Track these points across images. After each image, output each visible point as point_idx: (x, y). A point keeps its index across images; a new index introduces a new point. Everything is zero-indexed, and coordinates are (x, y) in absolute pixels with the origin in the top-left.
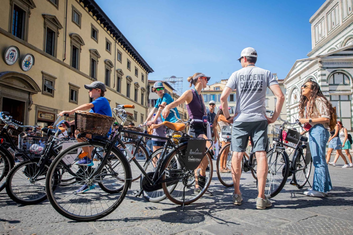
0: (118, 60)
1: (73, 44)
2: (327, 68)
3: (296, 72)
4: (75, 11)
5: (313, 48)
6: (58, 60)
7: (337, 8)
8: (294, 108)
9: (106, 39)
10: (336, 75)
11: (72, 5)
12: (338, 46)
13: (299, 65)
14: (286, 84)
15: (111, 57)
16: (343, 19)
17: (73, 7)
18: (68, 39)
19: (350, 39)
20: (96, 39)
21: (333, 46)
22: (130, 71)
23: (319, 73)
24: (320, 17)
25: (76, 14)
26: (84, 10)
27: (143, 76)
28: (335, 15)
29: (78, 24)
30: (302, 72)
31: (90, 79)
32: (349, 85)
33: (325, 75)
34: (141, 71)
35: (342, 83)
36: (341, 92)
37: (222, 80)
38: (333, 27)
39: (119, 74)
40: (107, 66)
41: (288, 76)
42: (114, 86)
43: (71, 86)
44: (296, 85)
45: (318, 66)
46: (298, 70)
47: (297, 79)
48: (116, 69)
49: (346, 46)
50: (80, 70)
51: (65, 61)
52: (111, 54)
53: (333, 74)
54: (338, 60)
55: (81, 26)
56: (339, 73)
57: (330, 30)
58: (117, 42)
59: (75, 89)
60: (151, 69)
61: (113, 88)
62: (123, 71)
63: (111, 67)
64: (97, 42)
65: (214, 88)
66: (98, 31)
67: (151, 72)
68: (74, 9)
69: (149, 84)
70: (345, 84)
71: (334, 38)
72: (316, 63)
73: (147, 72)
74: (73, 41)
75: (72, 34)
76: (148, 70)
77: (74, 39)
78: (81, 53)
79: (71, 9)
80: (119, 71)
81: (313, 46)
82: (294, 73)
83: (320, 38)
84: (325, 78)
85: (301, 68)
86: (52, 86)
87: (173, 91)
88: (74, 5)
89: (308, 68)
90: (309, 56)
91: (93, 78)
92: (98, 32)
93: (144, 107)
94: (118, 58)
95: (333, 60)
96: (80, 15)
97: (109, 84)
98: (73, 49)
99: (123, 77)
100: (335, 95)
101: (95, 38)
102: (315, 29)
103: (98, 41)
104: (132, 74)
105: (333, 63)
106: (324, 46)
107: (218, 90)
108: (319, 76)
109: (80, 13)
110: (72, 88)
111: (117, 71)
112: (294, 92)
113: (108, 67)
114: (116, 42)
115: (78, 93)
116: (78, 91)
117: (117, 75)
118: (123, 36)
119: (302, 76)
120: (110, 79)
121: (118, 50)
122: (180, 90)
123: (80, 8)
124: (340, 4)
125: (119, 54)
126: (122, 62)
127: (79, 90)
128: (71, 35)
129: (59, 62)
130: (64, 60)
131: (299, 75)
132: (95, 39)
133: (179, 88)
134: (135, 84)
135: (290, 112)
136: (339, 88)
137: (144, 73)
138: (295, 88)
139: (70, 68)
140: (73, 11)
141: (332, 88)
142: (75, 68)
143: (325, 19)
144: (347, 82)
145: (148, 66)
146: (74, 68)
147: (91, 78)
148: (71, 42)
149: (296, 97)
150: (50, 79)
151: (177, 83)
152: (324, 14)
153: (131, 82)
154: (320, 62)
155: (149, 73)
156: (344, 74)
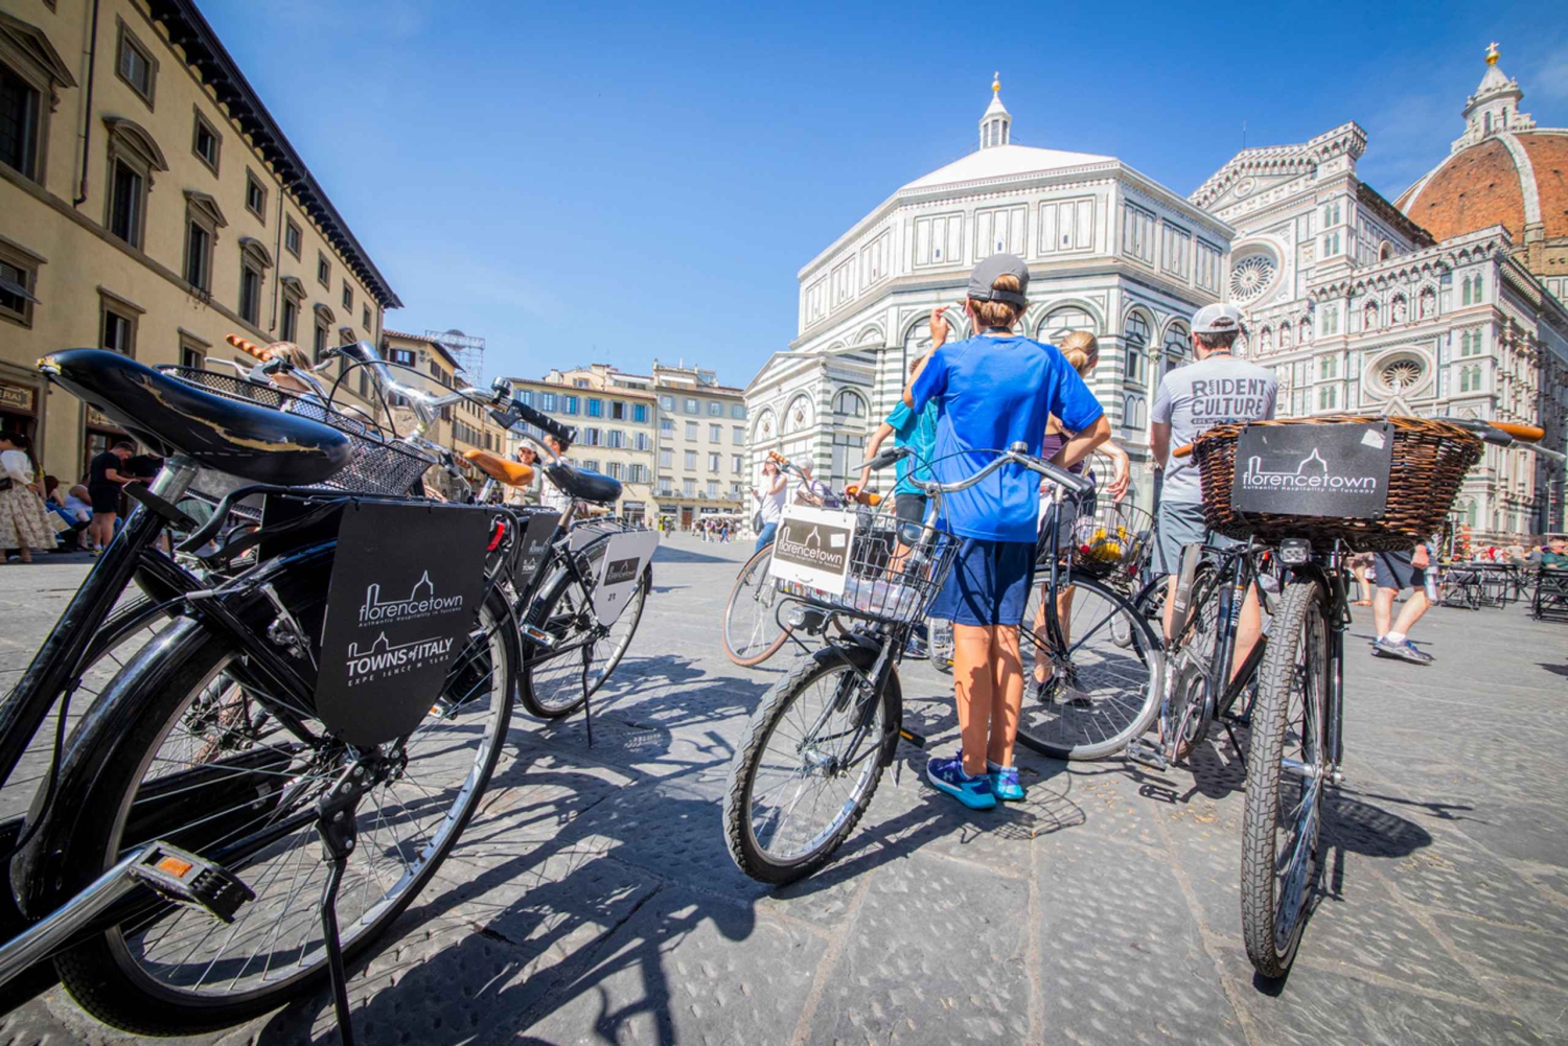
0: (287, 248)
1: (117, 155)
2: (834, 379)
3: (772, 377)
4: (127, 41)
5: (800, 334)
6: (52, 195)
7: (851, 264)
8: (761, 450)
9: (250, 172)
10: (846, 395)
11: (118, 16)
12: (849, 340)
13: (780, 363)
14: (749, 397)
15: (267, 235)
16: (861, 289)
17: (122, 26)
18: (99, 136)
19: (870, 331)
20: (212, 160)
21: (840, 338)
22: (328, 289)
23: (820, 387)
24: (819, 274)
25: (133, 53)
26: (168, 52)
27: (367, 314)
28: (847, 276)
29: (140, 91)
30: (785, 379)
31: (184, 289)
32: (864, 417)
33: (828, 392)
34: (362, 296)
35: (853, 413)
36: (851, 430)
37: (594, 365)
38: (842, 299)
39: (288, 293)
40: (248, 258)
41: (755, 383)
42: (274, 325)
43: (105, 299)
44: (770, 403)
45: (817, 372)
46: (778, 374)
47: (774, 392)
48: (282, 274)
49: (863, 344)
50: (147, 253)
51: (79, 208)
52: (263, 222)
53: (843, 391)
54: (852, 367)
55: (152, 102)
56: (850, 392)
57: (835, 304)
58: (289, 191)
59: (126, 313)
60: (395, 296)
61: (267, 332)
62: (306, 286)
63: (263, 266)
64: (216, 174)
65: (575, 380)
66: (220, 137)
67: (393, 306)
68: (125, 33)
69: (387, 339)
70: (857, 416)
71: (843, 322)
72: (815, 365)
73: (381, 302)
74: (118, 145)
75: (119, 119)
76: (385, 297)
77: (121, 139)
78: (150, 195)
79: (114, 29)
80: (289, 282)
81: (801, 331)
82: (768, 378)
83: (816, 317)
84: (829, 398)
85: (784, 370)
86: (23, 286)
87: (457, 371)
88: (126, 20)
89: (799, 373)
90: (793, 348)
91: (197, 286)
92: (220, 143)
93: (369, 403)
94: (287, 242)
95: (843, 366)
96: (151, 62)
97: (254, 315)
98: (119, 174)
99: (302, 302)
100: (842, 433)
101: (205, 155)
102: (807, 295)
103: (217, 170)
104: (334, 300)
105: (843, 372)
106: (823, 333)
107: (584, 387)
108: (819, 392)
109: (150, 54)
110: (111, 306)
111: (284, 281)
112: (764, 416)
113: (252, 261)
114: (283, 190)
115: (136, 328)
116: (137, 320)
117: (284, 294)
118: (310, 178)
119: (786, 387)
120: (257, 301)
121: (289, 218)
122: (476, 372)
123: (151, 38)
124: (857, 256)
125: (291, 230)
126: (303, 257)
127: (142, 318)
128: (110, 123)
129: (54, 203)
130: (76, 202)
131: (778, 383)
132: (207, 160)
133: (473, 365)
134: (341, 332)
135: (751, 457)
136: (849, 421)
137: (372, 306)
138: (767, 410)
139: (102, 238)
140: (124, 41)
141: (839, 419)
142: (125, 238)
143: (829, 281)
144: (861, 411)
145: (387, 287)
146: (119, 240)
147: (188, 285)
148: (110, 147)
149: (767, 429)
150: (14, 260)
151: (466, 350)
152: (827, 269)
153: (328, 323)
154: (824, 365)
155: (386, 307)
156: (858, 396)
